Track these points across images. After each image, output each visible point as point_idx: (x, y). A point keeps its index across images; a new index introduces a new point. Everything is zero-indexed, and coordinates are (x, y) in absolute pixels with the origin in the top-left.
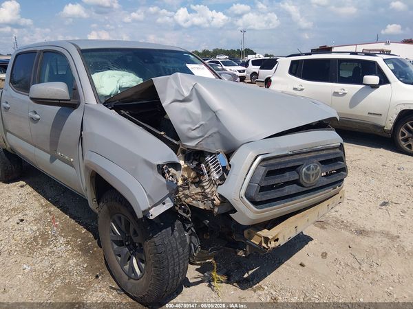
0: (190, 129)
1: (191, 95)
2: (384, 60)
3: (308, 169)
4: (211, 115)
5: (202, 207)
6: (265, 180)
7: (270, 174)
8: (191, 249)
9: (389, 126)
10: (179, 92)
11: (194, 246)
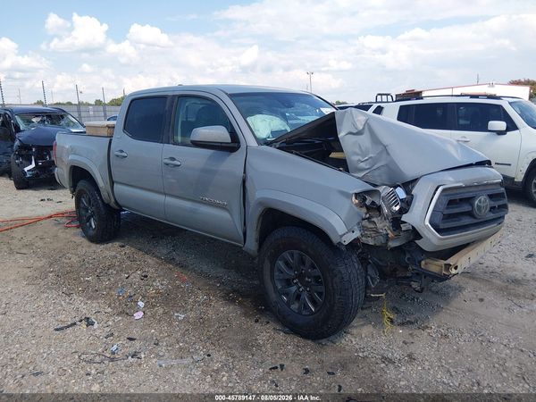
0: (359, 160)
1: (363, 128)
2: (510, 103)
3: (480, 201)
4: (380, 148)
5: (371, 242)
6: (447, 208)
7: (451, 203)
8: (367, 281)
9: (520, 178)
10: (354, 125)
11: (371, 278)
